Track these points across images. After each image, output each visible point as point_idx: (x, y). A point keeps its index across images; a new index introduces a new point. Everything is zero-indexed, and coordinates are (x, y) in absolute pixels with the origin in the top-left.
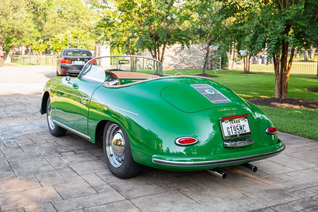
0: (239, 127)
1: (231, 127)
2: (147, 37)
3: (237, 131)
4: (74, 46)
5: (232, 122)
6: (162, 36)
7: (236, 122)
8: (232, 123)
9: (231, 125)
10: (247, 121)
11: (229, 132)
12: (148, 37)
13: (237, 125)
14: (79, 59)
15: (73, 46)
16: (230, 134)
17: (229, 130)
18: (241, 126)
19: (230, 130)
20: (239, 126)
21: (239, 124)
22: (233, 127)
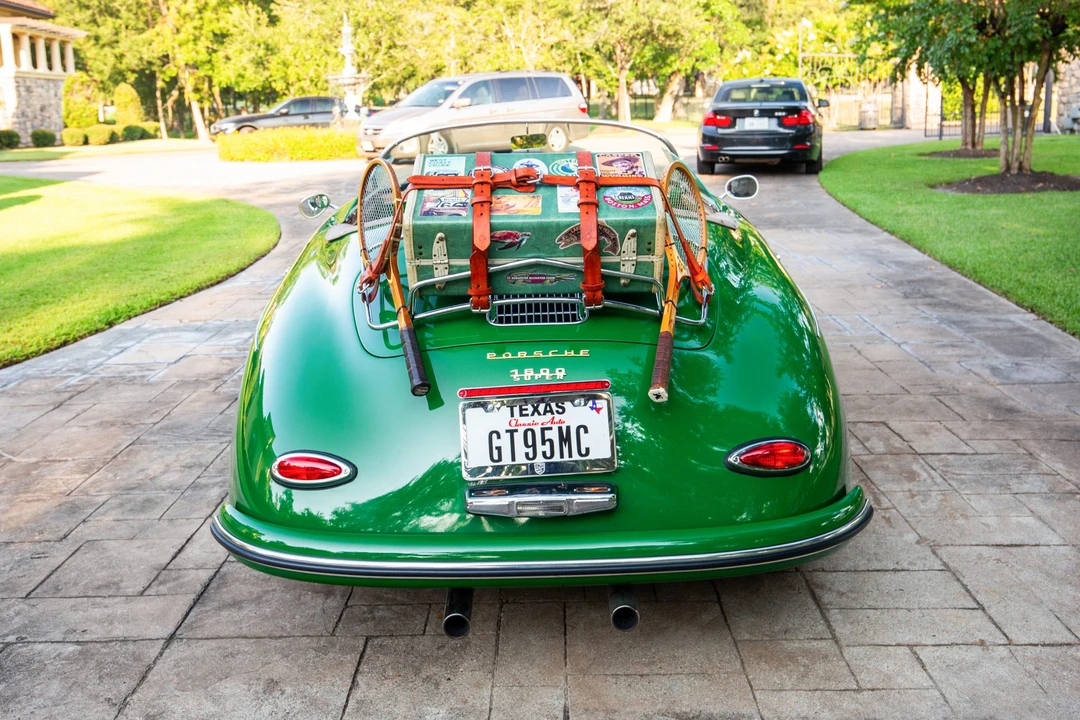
0: (553, 435)
1: (512, 432)
2: (964, 27)
3: (540, 448)
4: (821, 67)
5: (521, 410)
6: (1017, 21)
7: (545, 412)
8: (521, 415)
9: (513, 423)
10: (604, 411)
11: (495, 452)
12: (966, 29)
13: (549, 425)
14: (756, 112)
15: (818, 67)
16: (500, 459)
17: (496, 442)
18: (568, 428)
19: (504, 442)
20: (555, 427)
21: (556, 420)
22: (521, 430)
